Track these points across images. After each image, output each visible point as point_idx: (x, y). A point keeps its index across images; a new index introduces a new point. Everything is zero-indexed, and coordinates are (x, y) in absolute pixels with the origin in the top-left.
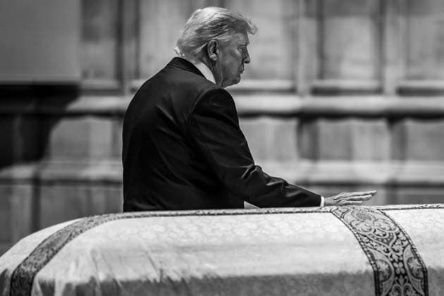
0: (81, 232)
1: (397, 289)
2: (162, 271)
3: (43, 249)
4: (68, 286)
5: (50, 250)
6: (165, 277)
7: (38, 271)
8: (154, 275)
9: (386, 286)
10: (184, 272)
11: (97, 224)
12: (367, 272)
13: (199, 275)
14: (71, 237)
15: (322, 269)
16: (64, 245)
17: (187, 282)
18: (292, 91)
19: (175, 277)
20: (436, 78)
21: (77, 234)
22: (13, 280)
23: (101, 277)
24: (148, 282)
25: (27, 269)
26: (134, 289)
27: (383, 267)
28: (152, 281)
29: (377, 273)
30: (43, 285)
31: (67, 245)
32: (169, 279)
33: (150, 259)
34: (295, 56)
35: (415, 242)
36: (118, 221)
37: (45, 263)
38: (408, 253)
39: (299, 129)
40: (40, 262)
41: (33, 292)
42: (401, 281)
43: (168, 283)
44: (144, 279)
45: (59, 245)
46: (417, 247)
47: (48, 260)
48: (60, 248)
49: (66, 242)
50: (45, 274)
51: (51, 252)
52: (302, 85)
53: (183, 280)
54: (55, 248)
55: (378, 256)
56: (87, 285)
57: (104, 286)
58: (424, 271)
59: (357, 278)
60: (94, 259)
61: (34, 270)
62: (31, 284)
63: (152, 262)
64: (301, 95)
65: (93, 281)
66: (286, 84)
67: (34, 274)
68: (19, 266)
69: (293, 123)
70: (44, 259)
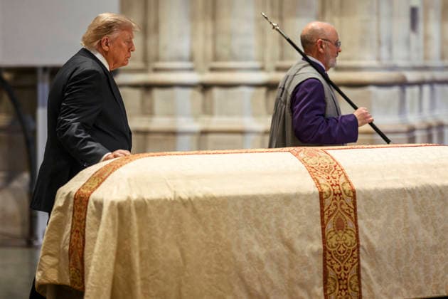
0: (121, 166)
1: (335, 204)
2: (175, 192)
3: (95, 178)
4: (112, 203)
5: (100, 178)
6: (177, 196)
7: (92, 192)
8: (169, 195)
9: (328, 202)
10: (190, 193)
11: (131, 160)
12: (314, 193)
13: (200, 195)
14: (114, 170)
15: (284, 191)
16: (109, 175)
17: (192, 199)
18: (262, 69)
19: (185, 197)
20: (360, 59)
21: (118, 167)
22: (75, 199)
23: (134, 197)
24: (166, 200)
25: (85, 191)
26: (157, 205)
27: (325, 189)
28: (169, 199)
29: (321, 193)
30: (95, 203)
31: (112, 175)
32: (180, 198)
33: (167, 184)
34: (263, 45)
35: (347, 171)
36: (145, 158)
37: (97, 187)
38: (342, 180)
39: (267, 95)
40: (93, 187)
41: (89, 207)
42: (338, 198)
43: (180, 201)
44: (163, 198)
45: (106, 175)
46: (348, 175)
47: (98, 186)
48: (107, 177)
49: (111, 173)
50: (97, 195)
51: (100, 180)
52: (269, 65)
53: (190, 199)
54: (103, 177)
55: (322, 181)
56: (125, 202)
57: (136, 203)
58: (354, 192)
59: (308, 197)
60: (130, 185)
61: (89, 192)
62: (87, 201)
63: (169, 186)
64: (268, 72)
65: (129, 199)
66: (257, 64)
67: (90, 195)
68: (79, 190)
69: (263, 90)
70: (96, 185)
